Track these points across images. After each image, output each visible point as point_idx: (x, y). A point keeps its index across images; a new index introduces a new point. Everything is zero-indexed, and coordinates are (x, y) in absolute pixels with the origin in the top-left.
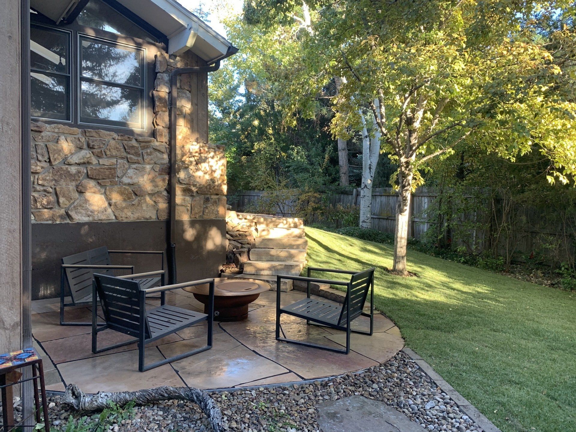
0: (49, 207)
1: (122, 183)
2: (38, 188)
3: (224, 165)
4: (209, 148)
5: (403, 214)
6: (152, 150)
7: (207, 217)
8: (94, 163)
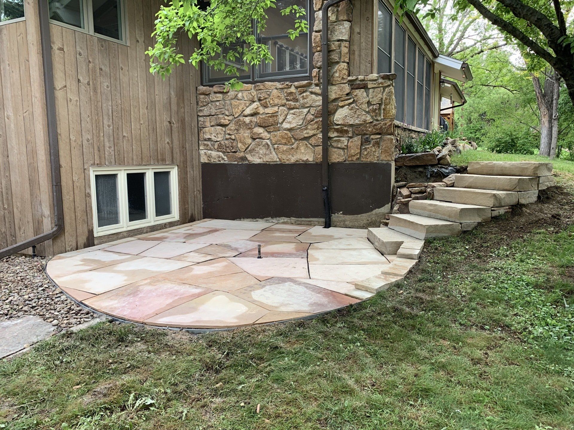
0: (233, 151)
1: (283, 128)
2: (228, 136)
6: (308, 93)
7: (366, 160)
8: (261, 113)
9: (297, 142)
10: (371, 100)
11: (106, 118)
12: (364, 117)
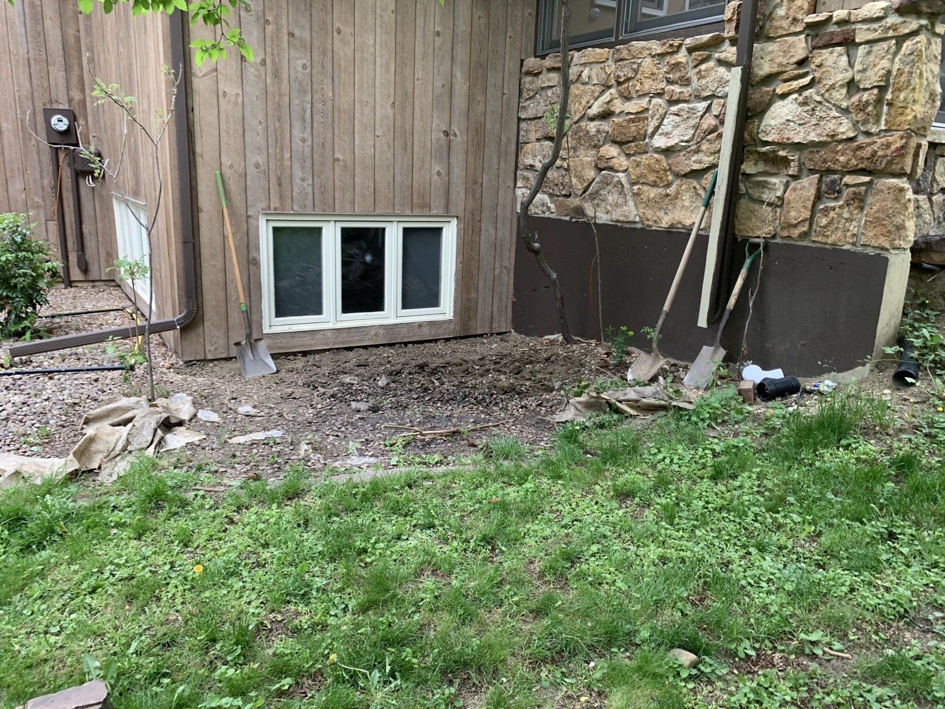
0: (563, 193)
6: (711, 64)
7: (824, 240)
8: (618, 111)
9: (678, 182)
10: (857, 78)
11: (297, 125)
12: (831, 126)
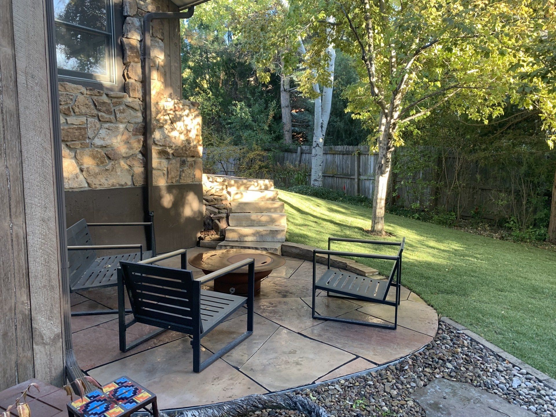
1: (94, 144)
3: (199, 124)
4: (183, 105)
5: (384, 175)
6: (125, 107)
7: (184, 182)
9: (113, 162)
